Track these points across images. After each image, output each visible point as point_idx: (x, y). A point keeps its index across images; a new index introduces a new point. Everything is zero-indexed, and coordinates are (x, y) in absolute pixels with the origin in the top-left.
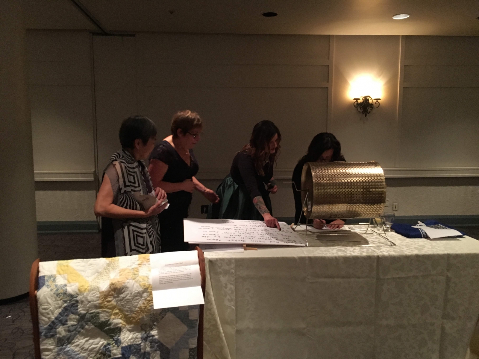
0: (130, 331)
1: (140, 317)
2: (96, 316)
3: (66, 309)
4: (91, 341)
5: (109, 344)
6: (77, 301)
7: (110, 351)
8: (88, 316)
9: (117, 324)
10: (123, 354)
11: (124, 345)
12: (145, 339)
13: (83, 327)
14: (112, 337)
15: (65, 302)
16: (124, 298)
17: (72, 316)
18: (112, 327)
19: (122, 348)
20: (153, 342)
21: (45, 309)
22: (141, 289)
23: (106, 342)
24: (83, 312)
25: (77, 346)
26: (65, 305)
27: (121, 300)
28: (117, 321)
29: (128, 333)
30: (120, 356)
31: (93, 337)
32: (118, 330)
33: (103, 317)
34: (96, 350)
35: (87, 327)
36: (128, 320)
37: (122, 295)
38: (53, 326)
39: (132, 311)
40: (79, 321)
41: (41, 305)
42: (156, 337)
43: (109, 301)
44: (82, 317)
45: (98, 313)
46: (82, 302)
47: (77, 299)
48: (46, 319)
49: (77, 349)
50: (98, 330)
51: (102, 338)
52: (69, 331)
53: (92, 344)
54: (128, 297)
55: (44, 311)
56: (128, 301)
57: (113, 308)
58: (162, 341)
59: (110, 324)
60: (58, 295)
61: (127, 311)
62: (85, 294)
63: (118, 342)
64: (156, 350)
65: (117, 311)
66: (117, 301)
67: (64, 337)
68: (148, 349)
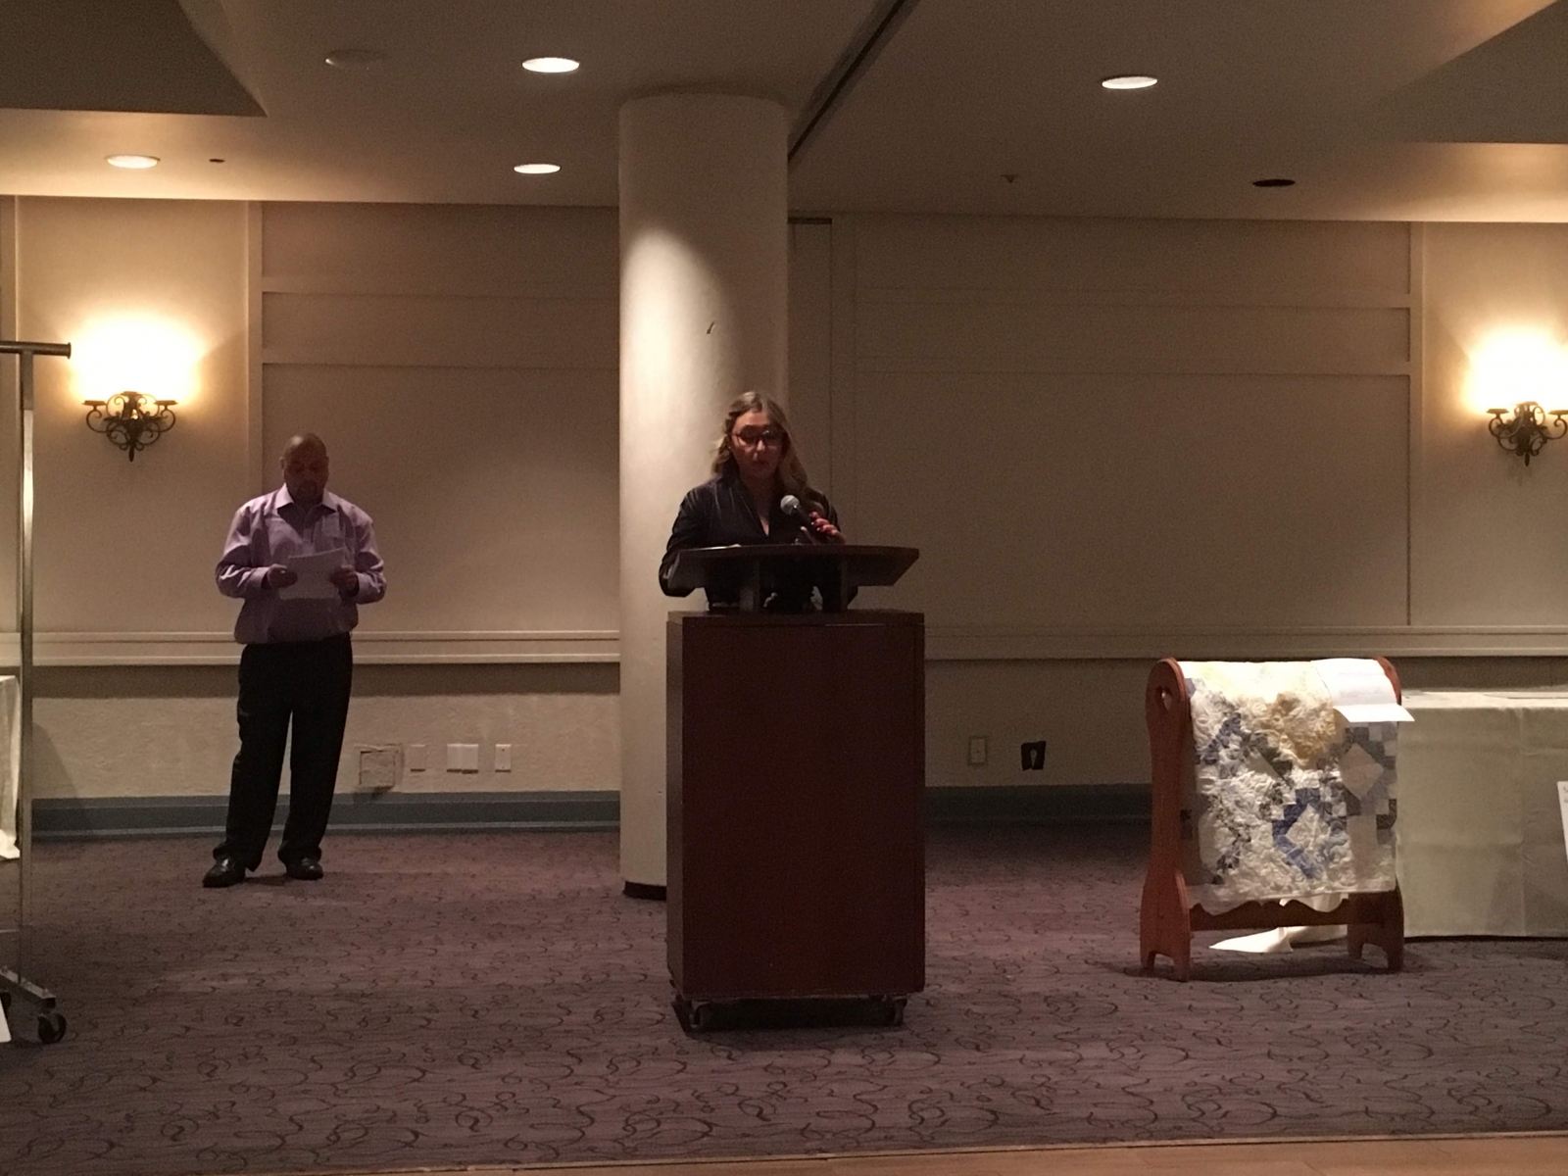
0: (1304, 768)
1: (1318, 746)
2: (1263, 739)
3: (1226, 725)
4: (1257, 777)
5: (1279, 784)
6: (1239, 715)
7: (1281, 794)
8: (1253, 738)
9: (1287, 755)
10: (1298, 801)
11: (1298, 787)
12: (1324, 781)
13: (1246, 754)
14: (1281, 775)
15: (1225, 714)
16: (1295, 716)
17: (1234, 737)
18: (1281, 758)
19: (1297, 791)
20: (1336, 787)
21: (1203, 722)
22: (1316, 705)
23: (1274, 782)
24: (1247, 731)
25: (1242, 781)
26: (1225, 719)
27: (1291, 720)
28: (1287, 751)
29: (1300, 771)
30: (1294, 803)
31: (1259, 771)
32: (1288, 766)
33: (1271, 742)
34: (1264, 790)
35: (1252, 754)
36: (1301, 751)
37: (1292, 713)
38: (1213, 748)
39: (1307, 737)
40: (1241, 745)
41: (1198, 715)
42: (1339, 780)
43: (1277, 720)
44: (1246, 738)
45: (1266, 735)
46: (1246, 717)
47: (1240, 711)
48: (1206, 737)
49: (1242, 786)
50: (1264, 762)
51: (1269, 774)
52: (1232, 758)
53: (1258, 781)
54: (1301, 715)
55: (1202, 725)
56: (1302, 722)
57: (1281, 731)
58: (1347, 786)
59: (1279, 755)
60: (1215, 704)
61: (1299, 737)
62: (1248, 706)
63: (1290, 783)
64: (1340, 801)
65: (1286, 737)
66: (1285, 722)
67: (1228, 765)
68: (1328, 799)
